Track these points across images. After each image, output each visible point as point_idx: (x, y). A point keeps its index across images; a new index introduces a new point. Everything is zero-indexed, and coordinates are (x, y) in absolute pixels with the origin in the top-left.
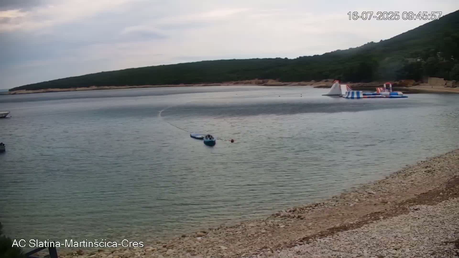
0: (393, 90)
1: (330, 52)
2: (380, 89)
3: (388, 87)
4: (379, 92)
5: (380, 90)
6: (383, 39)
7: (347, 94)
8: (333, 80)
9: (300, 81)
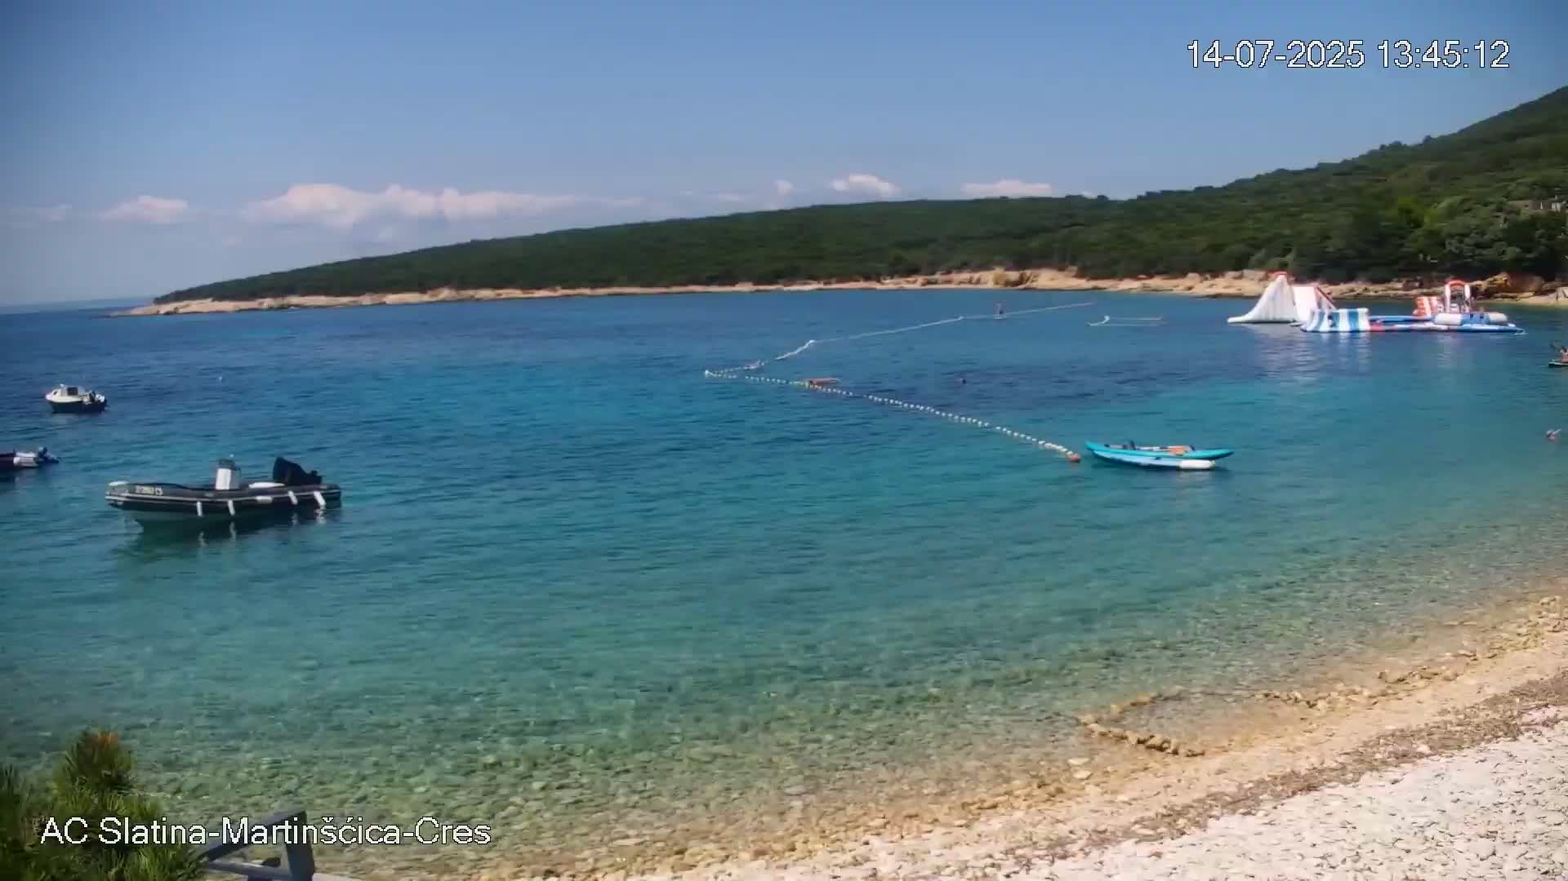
0: (1475, 308)
1: (1251, 175)
2: (1430, 300)
3: (1457, 297)
4: (1425, 314)
5: (1431, 304)
6: (1435, 135)
7: (1317, 317)
8: (1261, 274)
9: (1150, 276)
